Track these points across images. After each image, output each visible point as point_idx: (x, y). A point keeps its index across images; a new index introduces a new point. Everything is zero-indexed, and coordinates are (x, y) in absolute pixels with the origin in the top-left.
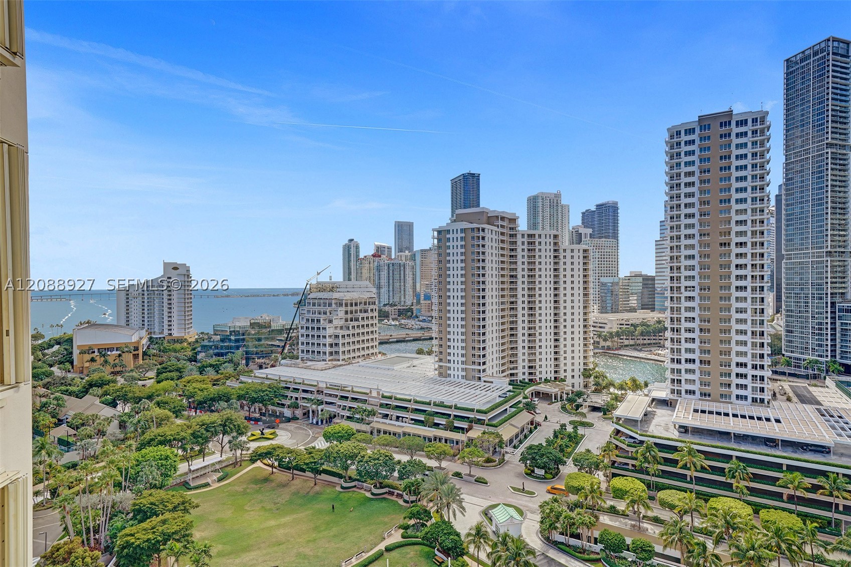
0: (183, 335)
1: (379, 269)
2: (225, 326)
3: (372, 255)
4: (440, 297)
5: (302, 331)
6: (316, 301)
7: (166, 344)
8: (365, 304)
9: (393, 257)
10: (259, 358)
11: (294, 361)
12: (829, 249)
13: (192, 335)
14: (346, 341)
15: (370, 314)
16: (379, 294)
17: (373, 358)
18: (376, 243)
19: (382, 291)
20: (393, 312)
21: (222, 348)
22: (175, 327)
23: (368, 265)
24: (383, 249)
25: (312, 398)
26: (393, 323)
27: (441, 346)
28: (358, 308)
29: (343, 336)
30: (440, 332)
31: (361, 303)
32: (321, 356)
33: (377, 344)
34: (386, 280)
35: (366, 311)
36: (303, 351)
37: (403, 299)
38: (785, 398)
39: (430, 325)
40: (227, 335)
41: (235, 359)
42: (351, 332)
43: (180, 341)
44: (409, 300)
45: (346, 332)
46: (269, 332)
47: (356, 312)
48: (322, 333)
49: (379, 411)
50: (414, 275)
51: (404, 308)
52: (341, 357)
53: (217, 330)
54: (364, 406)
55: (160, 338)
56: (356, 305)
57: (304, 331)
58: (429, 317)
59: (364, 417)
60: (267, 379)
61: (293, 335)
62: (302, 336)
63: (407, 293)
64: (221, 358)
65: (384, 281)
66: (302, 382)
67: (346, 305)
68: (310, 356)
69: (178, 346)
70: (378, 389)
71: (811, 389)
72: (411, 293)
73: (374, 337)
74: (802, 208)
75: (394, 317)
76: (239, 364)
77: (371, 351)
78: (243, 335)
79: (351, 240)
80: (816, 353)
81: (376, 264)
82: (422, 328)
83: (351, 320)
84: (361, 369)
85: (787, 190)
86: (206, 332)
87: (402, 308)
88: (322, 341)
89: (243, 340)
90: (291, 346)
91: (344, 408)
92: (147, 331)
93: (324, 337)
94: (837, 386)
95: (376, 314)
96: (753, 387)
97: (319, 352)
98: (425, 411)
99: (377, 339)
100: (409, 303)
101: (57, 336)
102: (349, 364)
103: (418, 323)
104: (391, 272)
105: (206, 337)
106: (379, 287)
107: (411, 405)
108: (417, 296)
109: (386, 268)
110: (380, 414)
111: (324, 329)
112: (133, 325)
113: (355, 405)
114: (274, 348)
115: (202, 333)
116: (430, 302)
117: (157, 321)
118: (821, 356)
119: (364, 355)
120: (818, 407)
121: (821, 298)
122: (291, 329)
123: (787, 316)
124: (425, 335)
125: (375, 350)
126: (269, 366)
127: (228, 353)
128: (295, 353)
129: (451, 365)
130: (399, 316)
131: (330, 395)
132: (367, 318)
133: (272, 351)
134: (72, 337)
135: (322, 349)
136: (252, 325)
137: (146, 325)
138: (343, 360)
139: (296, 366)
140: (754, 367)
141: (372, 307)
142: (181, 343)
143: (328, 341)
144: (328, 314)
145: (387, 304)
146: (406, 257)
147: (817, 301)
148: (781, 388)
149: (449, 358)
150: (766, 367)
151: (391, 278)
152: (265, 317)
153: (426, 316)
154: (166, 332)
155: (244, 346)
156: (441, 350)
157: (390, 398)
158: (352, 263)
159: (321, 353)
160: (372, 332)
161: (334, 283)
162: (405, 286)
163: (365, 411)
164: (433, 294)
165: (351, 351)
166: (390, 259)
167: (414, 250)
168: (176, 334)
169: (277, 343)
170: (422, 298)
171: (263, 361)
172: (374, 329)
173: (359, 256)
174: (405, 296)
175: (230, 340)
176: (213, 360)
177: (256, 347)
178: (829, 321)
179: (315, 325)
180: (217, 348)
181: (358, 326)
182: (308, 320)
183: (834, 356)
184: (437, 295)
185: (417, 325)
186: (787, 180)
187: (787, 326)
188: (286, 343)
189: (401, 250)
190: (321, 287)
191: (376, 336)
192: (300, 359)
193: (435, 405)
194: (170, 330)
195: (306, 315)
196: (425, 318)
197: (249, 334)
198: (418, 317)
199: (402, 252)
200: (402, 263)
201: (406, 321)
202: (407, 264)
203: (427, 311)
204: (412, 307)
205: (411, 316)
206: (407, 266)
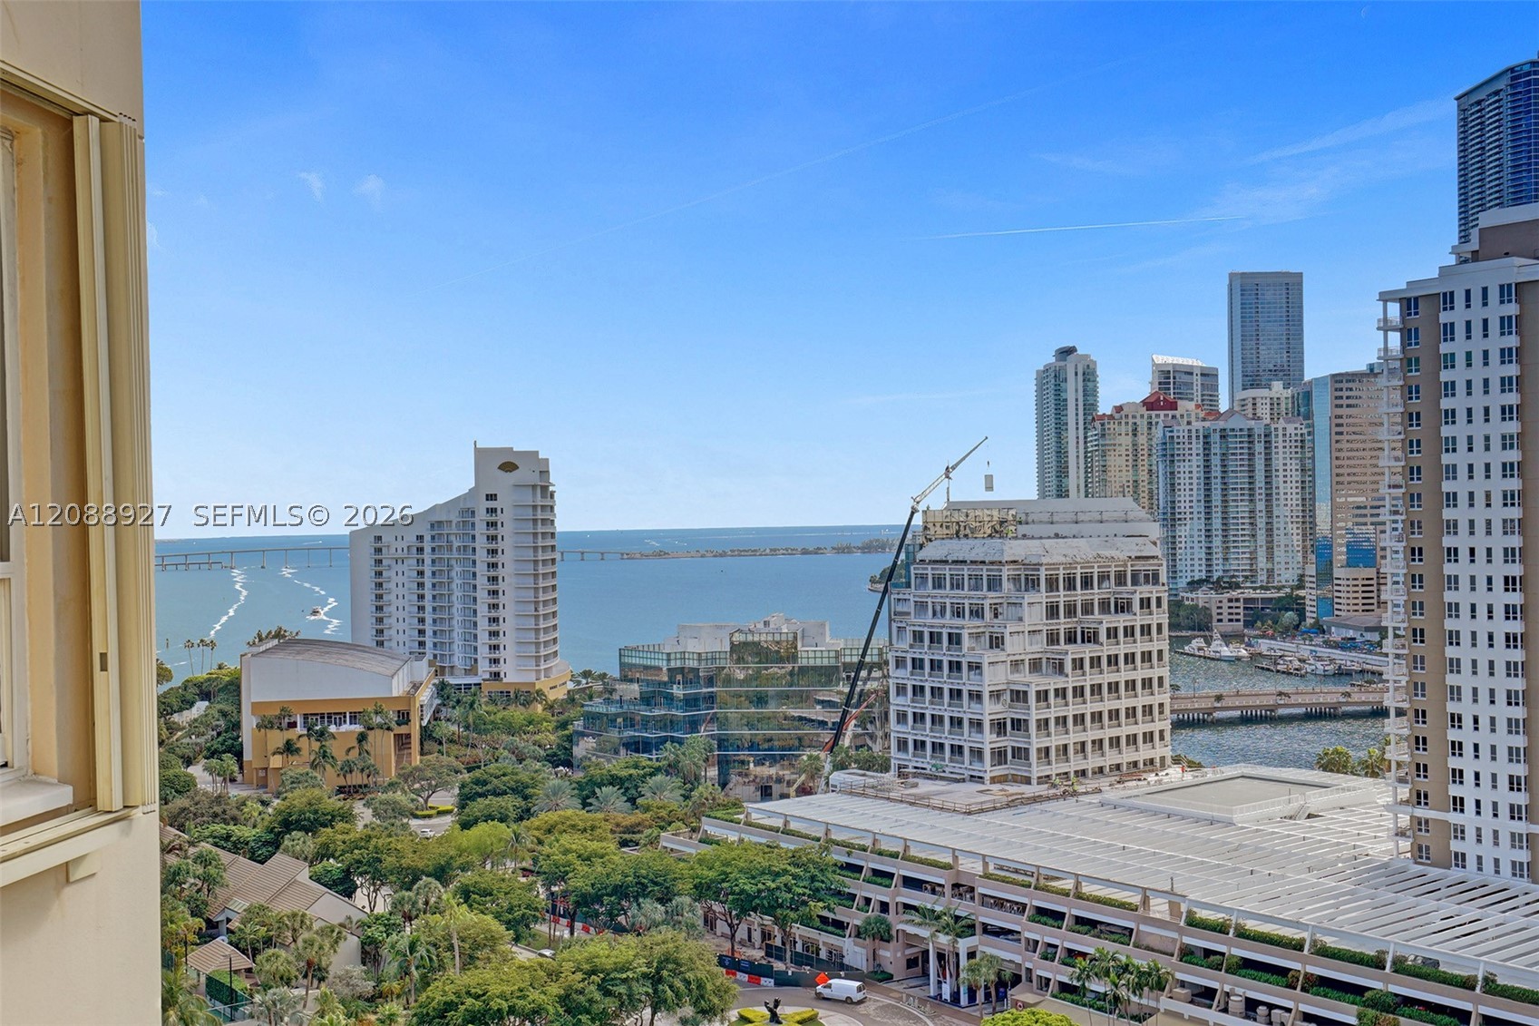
0: (531, 678)
1: (1169, 453)
2: (654, 650)
3: (1144, 403)
4: (1415, 553)
5: (901, 673)
6: (947, 571)
7: (483, 708)
8: (1121, 579)
9: (1224, 406)
10: (759, 762)
11: (873, 778)
13: (556, 682)
14: (1052, 714)
15: (1138, 619)
16: (1171, 543)
17: (1152, 778)
18: (1160, 359)
19: (1182, 531)
20: (1225, 611)
21: (646, 723)
22: (508, 654)
23: (1129, 439)
24: (1186, 378)
25: (938, 909)
26: (1226, 651)
27: (1420, 742)
28: (1096, 594)
29: (1043, 696)
30: (1417, 688)
31: (1103, 577)
32: (966, 765)
33: (1167, 726)
34: (1198, 493)
35: (1123, 607)
36: (902, 745)
37: (1262, 562)
39: (1372, 662)
40: (660, 683)
41: (685, 762)
42: (1070, 682)
43: (525, 696)
44: (1288, 565)
45: (1052, 683)
46: (791, 674)
47: (1088, 609)
48: (966, 682)
49: (1179, 976)
50: (1307, 471)
51: (1268, 595)
52: (1037, 770)
53: (632, 666)
54: (1123, 953)
55: (468, 686)
56: (1087, 582)
57: (904, 675)
58: (1368, 629)
59: (1123, 992)
60: (787, 832)
61: (871, 685)
62: (901, 690)
63: (1280, 539)
64: (643, 758)
65: (1188, 497)
66: (901, 850)
67: (1052, 584)
68: (927, 761)
69: (517, 714)
70: (1171, 893)
72: (1297, 540)
73: (1155, 700)
75: (1227, 627)
76: (697, 778)
77: (1144, 752)
78: (710, 681)
79: (1066, 352)
81: (1158, 433)
82: (1342, 674)
83: (1071, 639)
84: (1108, 815)
86: (597, 670)
87: (1259, 594)
88: (967, 710)
89: (711, 698)
90: (862, 724)
91: (1049, 953)
92: (431, 664)
93: (976, 696)
95: (1161, 617)
97: (956, 750)
98: (1359, 990)
99: (1167, 710)
100: (1287, 576)
101: (201, 675)
102: (1064, 795)
103: (1325, 652)
104: (1216, 461)
105: (598, 687)
106: (1171, 520)
107: (1304, 962)
108: (1321, 551)
109: (1197, 447)
110: (1183, 984)
111: (976, 667)
112: (394, 644)
113: (1088, 944)
114: (808, 731)
115: (586, 674)
116: (1371, 572)
117: (458, 631)
119: (1118, 767)
122: (861, 665)
124: (1355, 697)
125: (1161, 751)
126: (792, 790)
127: (664, 740)
128: (877, 748)
129: (1467, 818)
130: (1248, 624)
131: (999, 903)
132: (1129, 632)
133: (800, 739)
134: (239, 679)
135: (967, 738)
136: (740, 651)
137: (429, 644)
138: (1041, 780)
139: (880, 794)
141: (1144, 590)
142: (526, 704)
143: (989, 710)
144: (988, 614)
145: (1201, 582)
146: (1275, 403)
149: (1454, 790)
151: (1216, 485)
152: (775, 624)
153: (1355, 629)
154: (484, 668)
155: (714, 719)
156: (1422, 757)
157: (1221, 929)
158: (1071, 435)
159: (966, 752)
160: (1147, 683)
161: (1006, 506)
162: (1269, 512)
163: (1126, 969)
164: (1387, 541)
165: (1071, 750)
166: (1214, 414)
167: (1307, 378)
168: (513, 675)
169: (817, 713)
170: (1340, 555)
171: (773, 771)
172: (1154, 673)
173: (1094, 406)
174: (1270, 550)
175: (670, 699)
176: (619, 764)
177: (750, 725)
179: (944, 654)
180: (630, 722)
181: (1095, 662)
182: (918, 636)
184: (1400, 546)
185: (1319, 659)
188: (845, 713)
189: (1252, 378)
190: (958, 522)
191: (1164, 697)
192: (893, 772)
193: (1400, 967)
194: (496, 661)
195: (912, 619)
196: (1351, 634)
197: (728, 681)
198: (1324, 632)
199: (1258, 386)
200: (1258, 428)
201: (1278, 645)
202: (1280, 432)
203: (1360, 608)
204: (1302, 593)
205: (1297, 627)
206: (1280, 438)
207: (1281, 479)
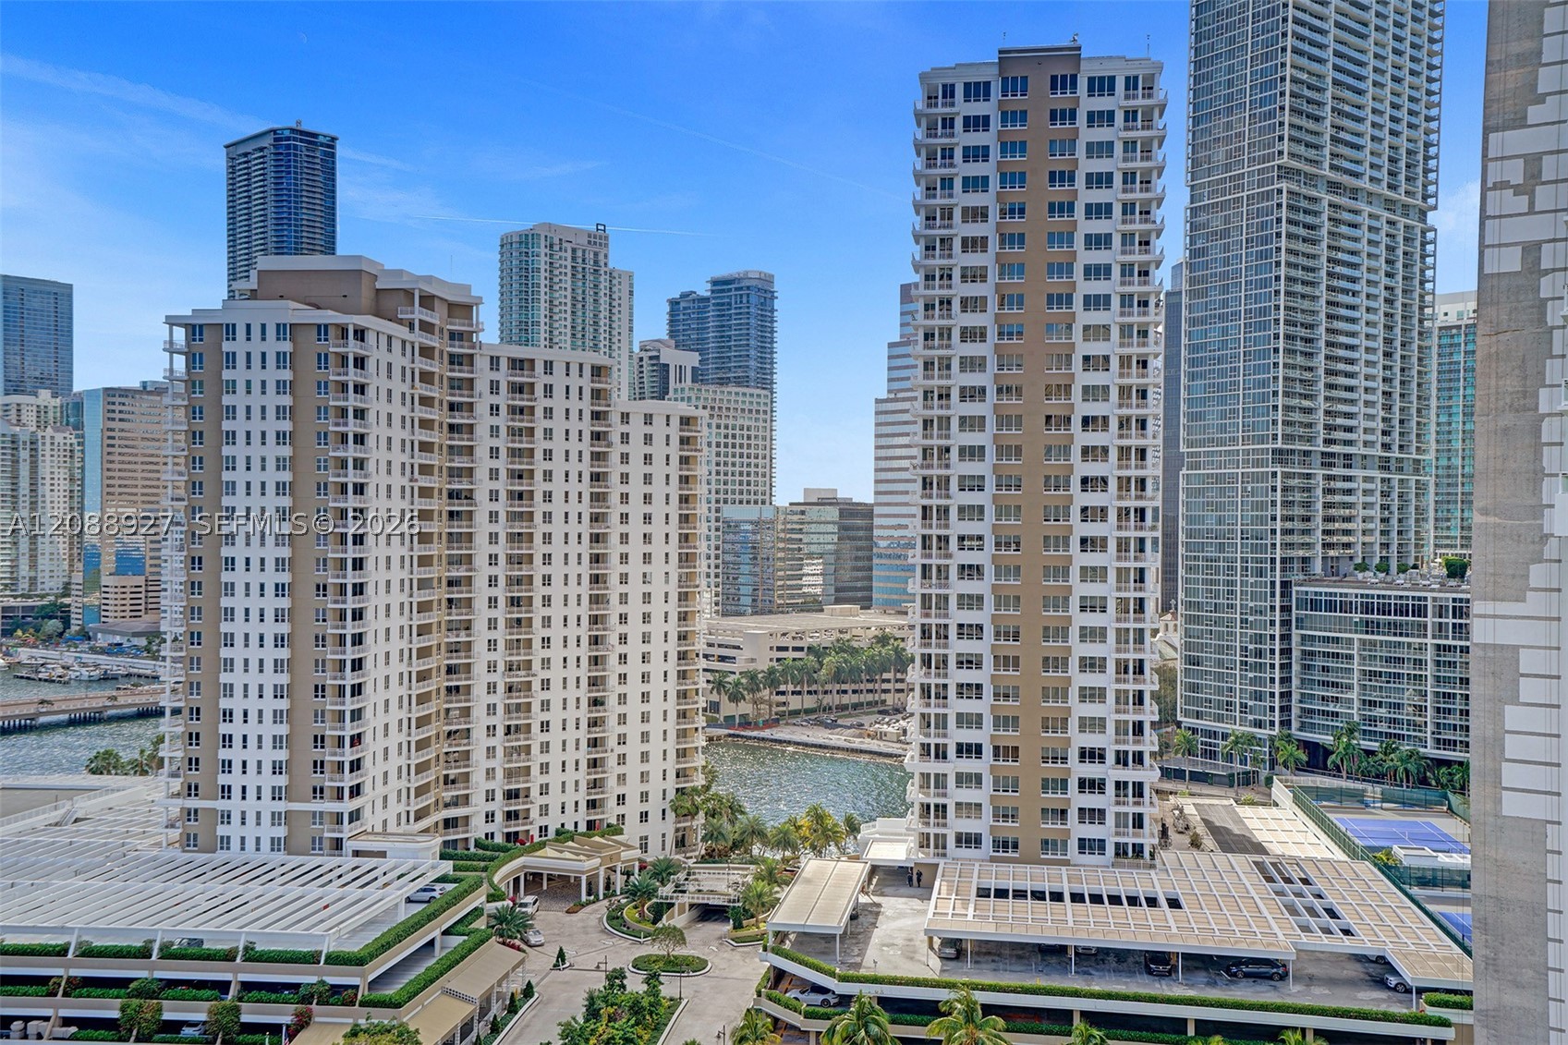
4: (195, 562)
12: (1279, 445)
27: (193, 738)
30: (192, 687)
37: (24, 570)
38: (1186, 840)
39: (145, 665)
44: (53, 570)
51: (30, 603)
58: (135, 635)
63: (44, 547)
71: (1245, 812)
72: (62, 546)
74: (1225, 331)
80: (1251, 717)
82: (107, 678)
85: (1192, 281)
87: (19, 603)
94: (1297, 800)
96: (1118, 815)
98: (124, 983)
100: (51, 585)
103: (89, 658)
107: (68, 966)
108: (90, 560)
116: (140, 580)
118: (1259, 724)
120: (1258, 858)
121: (1261, 573)
123: (1189, 619)
124: (121, 701)
129: (234, 804)
130: (6, 633)
140: (1121, 759)
146: (41, 411)
147: (1251, 580)
148: (1177, 812)
149: (223, 779)
150: (1147, 758)
153: (121, 634)
156: (195, 751)
164: (164, 551)
167: (78, 389)
170: (108, 563)
174: (33, 558)
178: (1277, 631)
183: (1286, 723)
184: (179, 556)
185: (85, 665)
186: (1195, 253)
187: (1188, 646)
189: (15, 384)
193: (167, 952)
196: (118, 639)
198: (89, 639)
199: (23, 392)
200: (24, 437)
201: (40, 652)
202: (48, 441)
203: (128, 614)
204: (66, 601)
205: (61, 635)
206: (48, 446)
207: (48, 487)
